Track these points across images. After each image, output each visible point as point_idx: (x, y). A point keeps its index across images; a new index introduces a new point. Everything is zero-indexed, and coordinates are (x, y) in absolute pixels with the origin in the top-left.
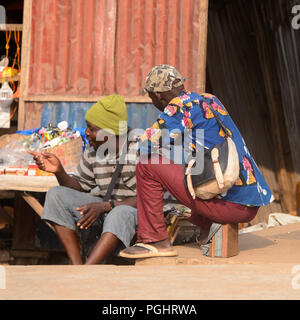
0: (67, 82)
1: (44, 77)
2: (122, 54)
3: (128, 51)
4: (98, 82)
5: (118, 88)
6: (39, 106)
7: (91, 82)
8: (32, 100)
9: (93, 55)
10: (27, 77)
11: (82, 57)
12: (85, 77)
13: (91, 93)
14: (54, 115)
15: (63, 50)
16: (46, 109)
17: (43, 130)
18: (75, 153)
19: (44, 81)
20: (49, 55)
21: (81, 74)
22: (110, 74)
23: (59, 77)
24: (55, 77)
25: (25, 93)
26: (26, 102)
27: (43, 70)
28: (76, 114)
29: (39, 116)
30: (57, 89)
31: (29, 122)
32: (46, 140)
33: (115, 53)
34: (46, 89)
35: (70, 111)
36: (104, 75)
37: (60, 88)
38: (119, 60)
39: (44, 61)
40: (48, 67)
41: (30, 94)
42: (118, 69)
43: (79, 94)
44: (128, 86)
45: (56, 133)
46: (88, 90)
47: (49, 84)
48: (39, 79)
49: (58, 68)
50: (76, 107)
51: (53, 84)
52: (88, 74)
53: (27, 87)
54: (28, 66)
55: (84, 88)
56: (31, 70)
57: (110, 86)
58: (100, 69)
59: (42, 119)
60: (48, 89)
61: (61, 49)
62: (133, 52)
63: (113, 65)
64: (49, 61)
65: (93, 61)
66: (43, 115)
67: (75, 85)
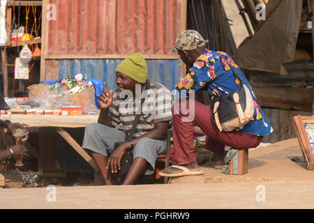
0: (78, 44)
1: (59, 40)
2: (121, 22)
3: (126, 20)
4: (103, 44)
5: (119, 48)
6: (56, 63)
7: (97, 43)
8: (51, 58)
9: (98, 23)
10: (47, 41)
11: (89, 25)
12: (93, 40)
13: (97, 52)
14: (69, 69)
15: (74, 20)
16: (63, 64)
17: (64, 81)
18: (90, 98)
19: (60, 44)
20: (64, 24)
21: (89, 38)
22: (112, 37)
23: (72, 40)
24: (69, 41)
25: (46, 53)
26: (46, 60)
27: (59, 35)
28: (86, 68)
29: (57, 70)
30: (70, 50)
31: (49, 74)
32: (68, 89)
33: (116, 22)
34: (62, 50)
35: (81, 66)
36: (108, 38)
37: (73, 48)
38: (119, 27)
39: (60, 28)
40: (63, 33)
41: (49, 54)
42: (118, 34)
43: (88, 53)
44: (126, 46)
45: (75, 83)
46: (95, 50)
47: (64, 46)
48: (56, 42)
49: (71, 33)
50: (86, 63)
51: (68, 46)
52: (94, 38)
53: (47, 48)
54: (47, 32)
55: (92, 49)
56: (50, 35)
57: (112, 46)
58: (104, 34)
59: (60, 72)
60: (63, 49)
61: (72, 19)
62: (129, 21)
63: (114, 31)
64: (64, 28)
65: (98, 28)
66: (60, 69)
67: (84, 46)
